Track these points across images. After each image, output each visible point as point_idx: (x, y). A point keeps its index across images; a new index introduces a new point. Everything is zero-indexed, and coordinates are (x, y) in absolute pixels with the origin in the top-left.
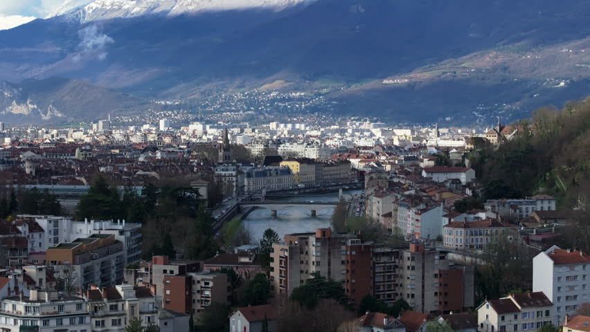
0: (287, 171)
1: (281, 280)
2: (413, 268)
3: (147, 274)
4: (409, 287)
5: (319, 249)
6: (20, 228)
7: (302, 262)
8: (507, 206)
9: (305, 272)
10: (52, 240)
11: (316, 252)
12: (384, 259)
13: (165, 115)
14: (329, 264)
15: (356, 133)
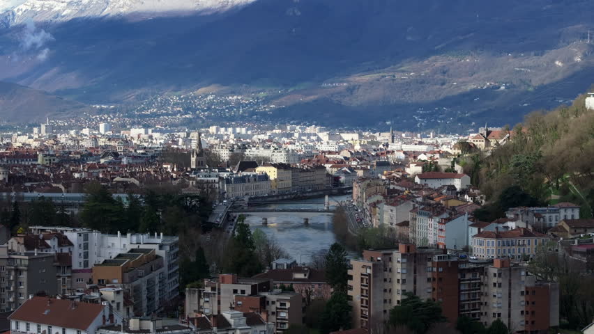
0: (265, 177)
1: (362, 300)
2: (500, 285)
3: (214, 294)
4: (495, 305)
5: (405, 265)
6: (48, 242)
7: (385, 280)
8: (531, 214)
9: (388, 291)
10: (82, 255)
11: (402, 269)
12: (469, 276)
13: (101, 119)
14: (415, 283)
15: (303, 138)
